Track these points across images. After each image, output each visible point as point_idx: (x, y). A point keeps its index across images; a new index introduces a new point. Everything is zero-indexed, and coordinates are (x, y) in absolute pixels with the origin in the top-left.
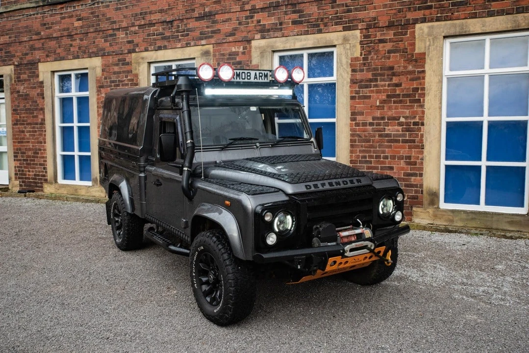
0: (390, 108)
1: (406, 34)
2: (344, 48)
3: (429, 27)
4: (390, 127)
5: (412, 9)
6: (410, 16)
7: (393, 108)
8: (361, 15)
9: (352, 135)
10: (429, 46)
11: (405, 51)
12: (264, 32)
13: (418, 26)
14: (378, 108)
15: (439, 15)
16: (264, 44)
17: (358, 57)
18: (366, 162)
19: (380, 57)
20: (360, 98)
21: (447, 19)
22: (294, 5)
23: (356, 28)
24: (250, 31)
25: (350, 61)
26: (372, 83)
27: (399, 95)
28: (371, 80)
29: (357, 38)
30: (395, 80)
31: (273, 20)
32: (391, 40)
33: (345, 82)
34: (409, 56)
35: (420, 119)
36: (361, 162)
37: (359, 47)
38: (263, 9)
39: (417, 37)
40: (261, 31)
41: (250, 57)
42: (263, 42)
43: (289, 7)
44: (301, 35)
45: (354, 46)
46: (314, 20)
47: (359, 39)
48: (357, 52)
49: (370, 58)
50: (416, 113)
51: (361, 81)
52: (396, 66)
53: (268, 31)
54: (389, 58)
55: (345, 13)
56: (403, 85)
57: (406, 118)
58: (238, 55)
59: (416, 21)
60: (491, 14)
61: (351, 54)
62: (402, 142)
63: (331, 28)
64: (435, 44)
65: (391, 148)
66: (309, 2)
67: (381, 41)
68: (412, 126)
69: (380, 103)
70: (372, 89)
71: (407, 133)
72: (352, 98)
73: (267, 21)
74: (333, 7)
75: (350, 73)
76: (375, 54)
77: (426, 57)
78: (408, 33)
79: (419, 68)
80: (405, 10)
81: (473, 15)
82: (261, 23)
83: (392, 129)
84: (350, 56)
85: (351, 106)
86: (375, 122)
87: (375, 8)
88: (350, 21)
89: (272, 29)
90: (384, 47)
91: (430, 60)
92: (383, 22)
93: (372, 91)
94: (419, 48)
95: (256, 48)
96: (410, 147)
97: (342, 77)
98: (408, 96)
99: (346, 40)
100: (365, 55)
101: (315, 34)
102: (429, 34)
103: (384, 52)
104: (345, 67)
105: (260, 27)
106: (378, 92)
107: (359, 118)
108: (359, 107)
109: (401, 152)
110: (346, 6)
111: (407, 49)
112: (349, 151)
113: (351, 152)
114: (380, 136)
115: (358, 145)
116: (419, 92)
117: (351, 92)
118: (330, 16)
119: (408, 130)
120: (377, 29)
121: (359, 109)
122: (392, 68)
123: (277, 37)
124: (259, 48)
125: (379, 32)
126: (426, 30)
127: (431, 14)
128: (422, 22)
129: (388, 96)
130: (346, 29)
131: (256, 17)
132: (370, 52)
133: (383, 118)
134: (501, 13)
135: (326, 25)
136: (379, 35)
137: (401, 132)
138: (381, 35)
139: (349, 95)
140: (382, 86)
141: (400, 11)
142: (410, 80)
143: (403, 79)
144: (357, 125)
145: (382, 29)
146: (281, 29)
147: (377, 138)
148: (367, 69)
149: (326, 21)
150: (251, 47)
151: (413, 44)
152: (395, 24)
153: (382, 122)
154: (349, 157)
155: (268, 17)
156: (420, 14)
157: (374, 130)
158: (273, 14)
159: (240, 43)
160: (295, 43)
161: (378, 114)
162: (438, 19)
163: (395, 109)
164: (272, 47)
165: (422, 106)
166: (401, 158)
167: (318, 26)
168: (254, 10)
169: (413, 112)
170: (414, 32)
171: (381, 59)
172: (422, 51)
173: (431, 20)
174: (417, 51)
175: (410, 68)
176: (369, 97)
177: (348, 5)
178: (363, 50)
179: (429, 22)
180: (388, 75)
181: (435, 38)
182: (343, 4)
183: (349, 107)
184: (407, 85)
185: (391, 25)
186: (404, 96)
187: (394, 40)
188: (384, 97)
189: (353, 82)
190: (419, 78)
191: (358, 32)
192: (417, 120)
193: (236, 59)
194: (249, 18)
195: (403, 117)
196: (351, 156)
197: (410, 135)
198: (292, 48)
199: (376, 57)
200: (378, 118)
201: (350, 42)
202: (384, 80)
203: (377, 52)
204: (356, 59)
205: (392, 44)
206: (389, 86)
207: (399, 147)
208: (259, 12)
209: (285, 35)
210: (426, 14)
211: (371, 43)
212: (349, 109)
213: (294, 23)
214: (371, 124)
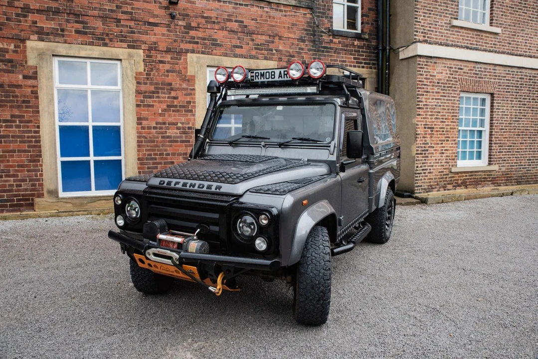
0: (170, 115)
1: (180, 59)
2: (129, 63)
3: (197, 57)
4: (170, 131)
5: (184, 42)
6: (184, 46)
7: (172, 115)
8: (144, 38)
9: (139, 137)
10: (198, 71)
11: (179, 72)
12: (42, 35)
13: (189, 55)
14: (160, 115)
15: (203, 50)
16: (43, 47)
17: (142, 72)
18: (152, 159)
19: (160, 75)
20: (144, 106)
21: (208, 53)
22: (77, 15)
23: (139, 48)
24: (22, 30)
25: (135, 75)
26: (155, 95)
27: (176, 106)
28: (153, 92)
29: (141, 56)
30: (173, 94)
31: (52, 25)
32: (169, 63)
33: (131, 92)
34: (183, 77)
35: (193, 125)
36: (147, 159)
37: (142, 64)
38: (39, 11)
39: (188, 63)
40: (37, 33)
41: (25, 57)
42: (41, 45)
43: (71, 16)
44: (86, 44)
45: (138, 63)
46: (100, 33)
47: (142, 58)
48: (141, 68)
49: (152, 74)
50: (190, 120)
51: (145, 92)
52: (173, 83)
53: (48, 34)
54: (168, 76)
55: (129, 33)
56: (179, 98)
57: (182, 123)
58: (8, 52)
59: (187, 51)
60: (236, 56)
61: (136, 69)
62: (180, 142)
63: (116, 44)
64: (202, 71)
65: (172, 147)
66: (93, 16)
67: (161, 62)
68: (187, 130)
69: (162, 111)
70: (155, 99)
71: (184, 135)
72: (138, 106)
73: (46, 25)
74: (117, 26)
75: (135, 84)
76: (156, 72)
77: (196, 79)
78: (182, 59)
79: (191, 86)
80: (179, 41)
81: (226, 55)
82: (38, 25)
83: (172, 132)
84: (134, 71)
85: (137, 113)
86: (158, 126)
87: (155, 34)
88: (133, 41)
89: (52, 33)
90: (163, 67)
91: (199, 82)
92: (162, 46)
93: (155, 101)
94: (191, 71)
95: (32, 49)
96: (186, 146)
97: (128, 87)
98: (184, 107)
99: (130, 56)
100: (147, 71)
101: (100, 46)
102: (198, 63)
103: (164, 71)
104: (130, 79)
105: (36, 28)
106: (160, 102)
107: (144, 123)
108: (145, 113)
109: (180, 150)
110: (130, 28)
111: (181, 71)
112: (136, 150)
113: (139, 151)
114: (163, 137)
115: (144, 145)
116: (192, 104)
117: (137, 101)
118: (115, 34)
119: (184, 133)
120: (158, 52)
121: (144, 115)
122: (170, 84)
123: (58, 42)
124: (37, 49)
125: (159, 54)
126: (195, 59)
127: (198, 48)
128: (192, 53)
129: (168, 106)
130: (129, 47)
131: (30, 17)
132: (152, 70)
133: (164, 123)
134: (241, 56)
135: (111, 40)
136: (159, 57)
137: (179, 135)
138: (161, 57)
139: (135, 103)
140: (163, 98)
141: (175, 41)
142: (185, 95)
143: (179, 93)
144: (143, 128)
145: (161, 52)
146: (63, 36)
147: (160, 139)
148: (150, 83)
149: (111, 37)
150: (25, 47)
151: (186, 68)
152: (172, 50)
153: (164, 126)
154: (137, 155)
155: (47, 20)
156: (190, 46)
157: (157, 133)
158: (53, 19)
159: (9, 41)
160: (79, 51)
161: (160, 119)
162: (203, 53)
163: (174, 116)
164: (53, 51)
165: (194, 115)
166: (180, 154)
167: (104, 39)
168: (26, 9)
169: (187, 119)
170: (186, 59)
171: (161, 76)
172: (193, 74)
173: (198, 52)
174: (188, 74)
175: (184, 86)
176: (153, 106)
177: (132, 27)
178: (146, 67)
179: (196, 53)
180: (167, 90)
181: (201, 66)
182: (127, 26)
183: (135, 113)
184: (182, 99)
185: (168, 51)
186: (180, 106)
187: (171, 62)
188: (165, 107)
189: (138, 92)
190: (191, 94)
191: (141, 51)
192: (190, 125)
193: (4, 56)
194: (22, 16)
195: (180, 123)
196: (138, 155)
197: (186, 137)
198: (76, 55)
199: (157, 74)
200: (160, 123)
201: (134, 59)
202: (164, 93)
203: (158, 70)
204: (140, 73)
205: (170, 65)
206: (168, 98)
207: (178, 146)
208: (34, 13)
209: (69, 41)
210: (195, 47)
211: (153, 62)
212: (135, 115)
213: (78, 32)
214: (155, 128)
